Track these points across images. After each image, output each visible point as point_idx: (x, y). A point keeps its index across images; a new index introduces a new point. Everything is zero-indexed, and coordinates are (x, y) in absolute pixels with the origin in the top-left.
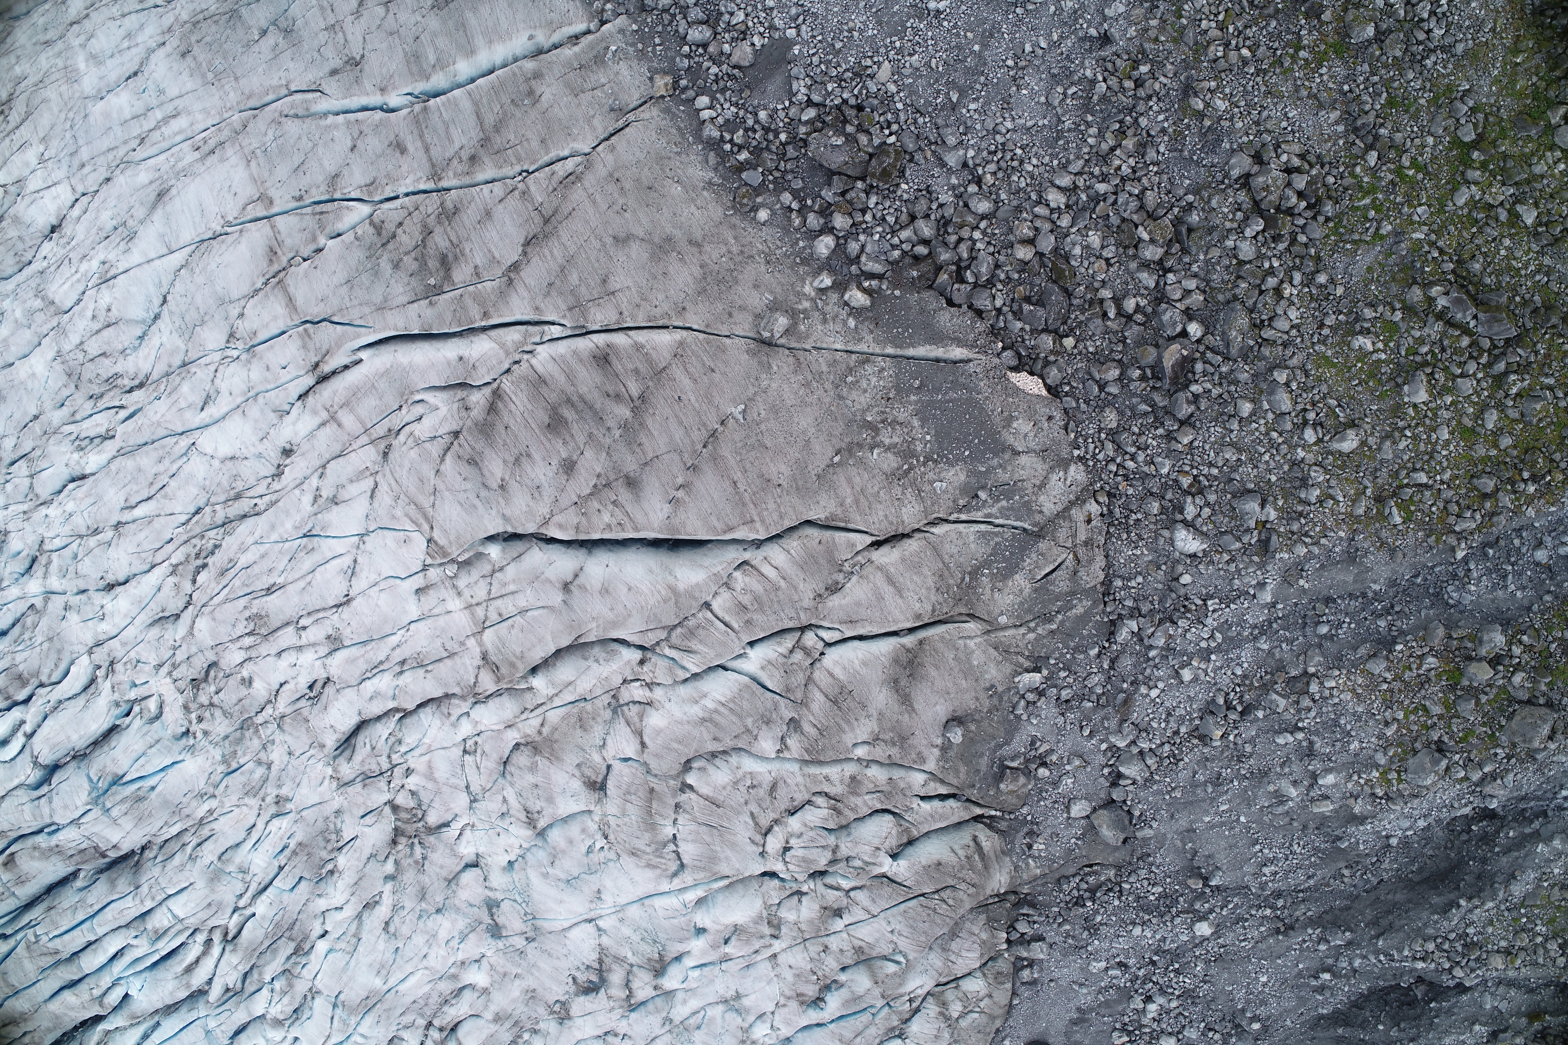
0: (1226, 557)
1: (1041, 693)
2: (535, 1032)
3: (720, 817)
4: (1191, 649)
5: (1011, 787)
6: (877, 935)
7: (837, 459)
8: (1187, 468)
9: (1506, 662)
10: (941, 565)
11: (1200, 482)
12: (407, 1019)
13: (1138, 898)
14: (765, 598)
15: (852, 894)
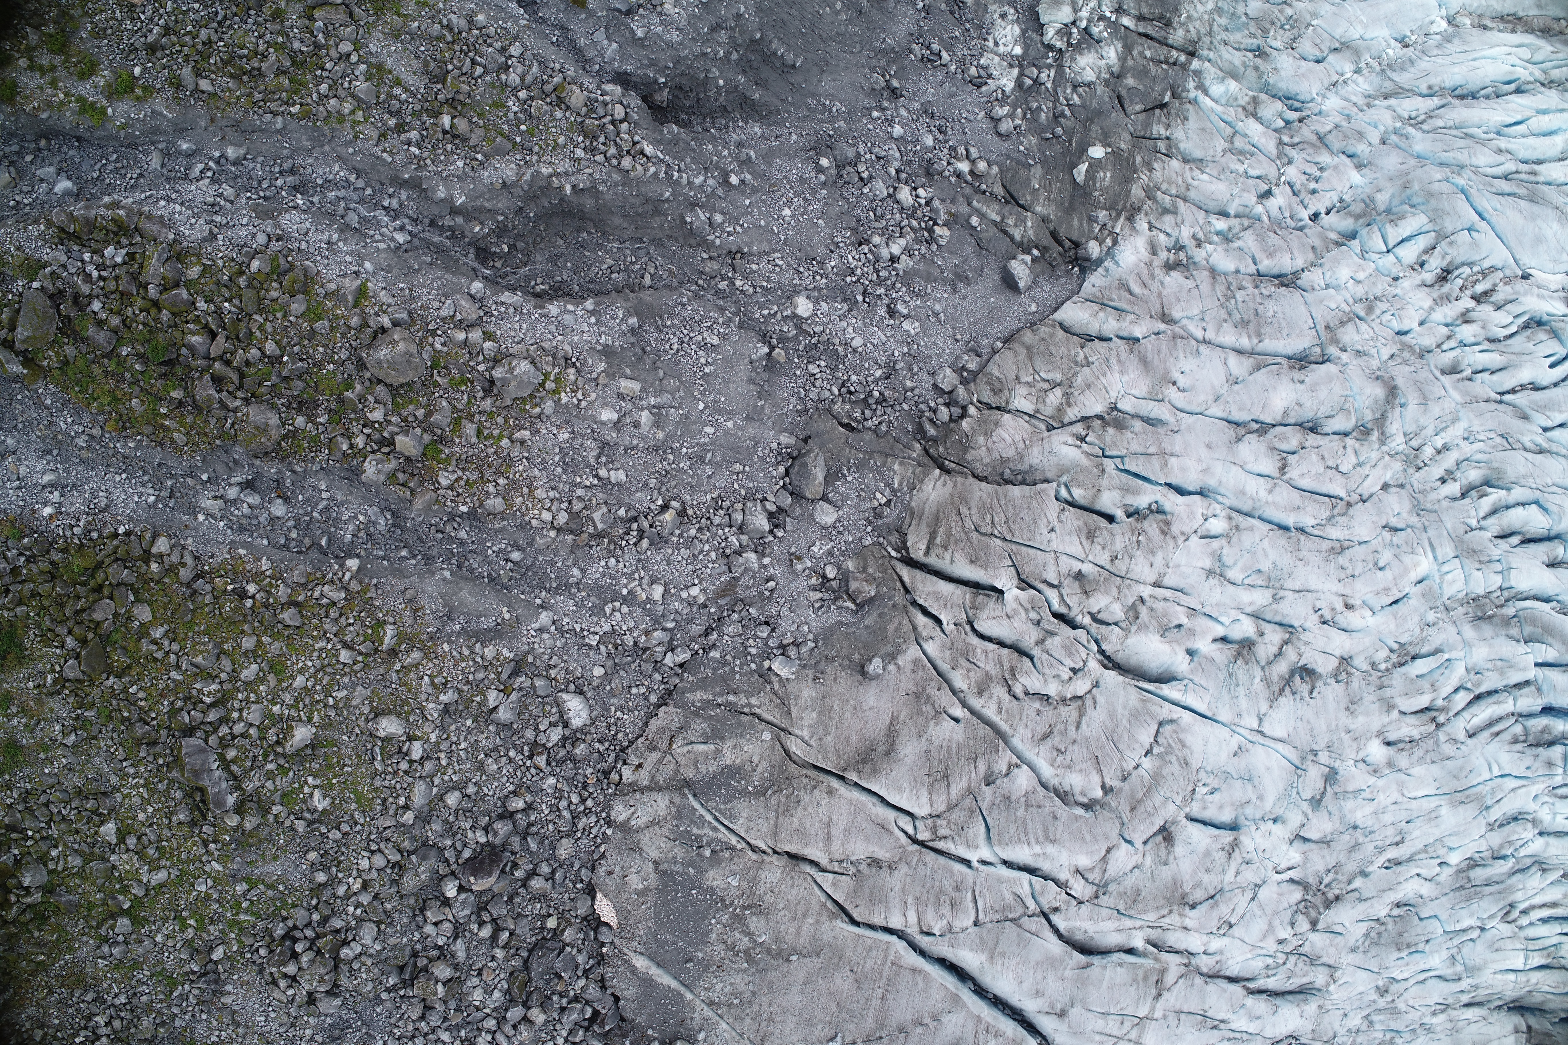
0: (553, 672)
1: (783, 647)
2: (1374, 665)
3: (1102, 748)
4: (639, 611)
5: (867, 588)
6: (1067, 539)
7: (794, 958)
8: (533, 771)
9: (376, 436)
10: (781, 818)
11: (531, 750)
12: (1448, 749)
13: (834, 370)
14: (932, 899)
15: (1056, 583)
